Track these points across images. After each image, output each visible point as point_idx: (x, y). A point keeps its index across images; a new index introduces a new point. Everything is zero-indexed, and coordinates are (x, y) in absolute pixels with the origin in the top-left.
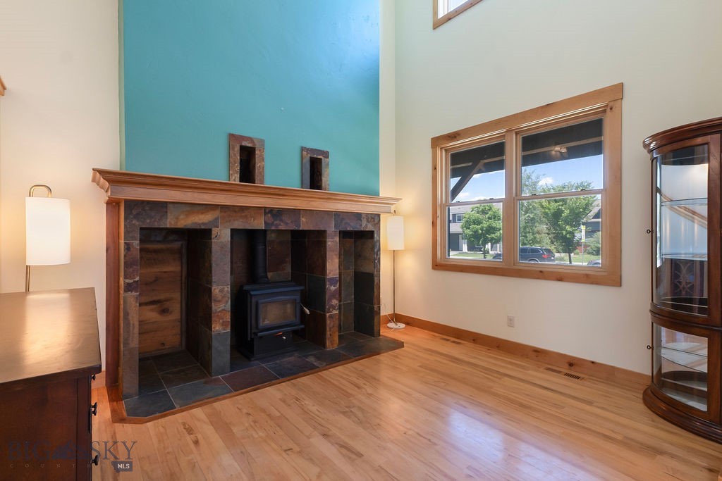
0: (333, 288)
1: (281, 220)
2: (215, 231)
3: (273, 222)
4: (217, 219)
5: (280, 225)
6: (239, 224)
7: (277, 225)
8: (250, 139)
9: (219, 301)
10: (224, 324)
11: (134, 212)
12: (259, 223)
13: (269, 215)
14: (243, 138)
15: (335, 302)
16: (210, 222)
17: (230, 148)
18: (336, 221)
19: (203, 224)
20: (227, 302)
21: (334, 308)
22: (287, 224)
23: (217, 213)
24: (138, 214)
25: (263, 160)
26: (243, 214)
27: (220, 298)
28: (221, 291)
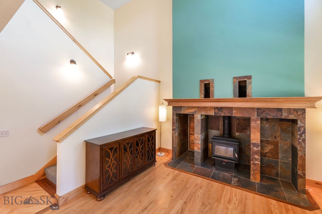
0: (255, 149)
1: (222, 112)
2: (195, 115)
3: (218, 112)
4: (196, 111)
5: (222, 114)
6: (204, 113)
7: (220, 114)
8: (208, 80)
9: (197, 140)
10: (198, 148)
11: (174, 109)
12: (212, 113)
13: (216, 109)
14: (205, 80)
15: (257, 157)
16: (194, 112)
17: (201, 85)
18: (257, 112)
19: (192, 113)
20: (199, 141)
21: (256, 160)
22: (225, 113)
23: (196, 109)
24: (175, 109)
25: (213, 87)
26: (205, 109)
27: (197, 139)
28: (197, 136)
